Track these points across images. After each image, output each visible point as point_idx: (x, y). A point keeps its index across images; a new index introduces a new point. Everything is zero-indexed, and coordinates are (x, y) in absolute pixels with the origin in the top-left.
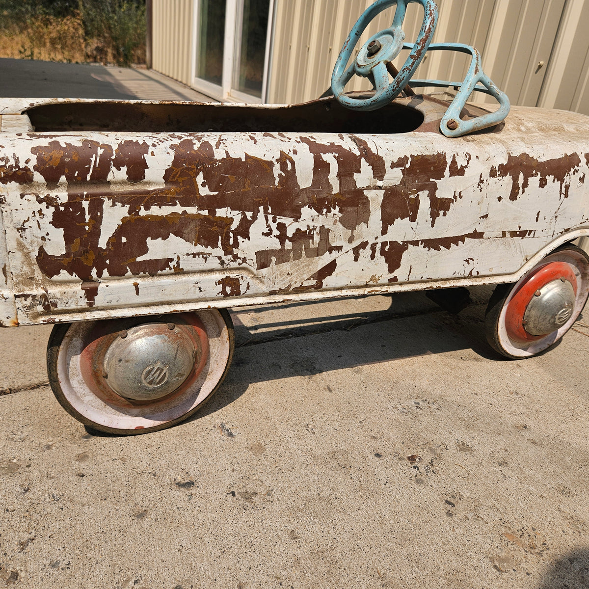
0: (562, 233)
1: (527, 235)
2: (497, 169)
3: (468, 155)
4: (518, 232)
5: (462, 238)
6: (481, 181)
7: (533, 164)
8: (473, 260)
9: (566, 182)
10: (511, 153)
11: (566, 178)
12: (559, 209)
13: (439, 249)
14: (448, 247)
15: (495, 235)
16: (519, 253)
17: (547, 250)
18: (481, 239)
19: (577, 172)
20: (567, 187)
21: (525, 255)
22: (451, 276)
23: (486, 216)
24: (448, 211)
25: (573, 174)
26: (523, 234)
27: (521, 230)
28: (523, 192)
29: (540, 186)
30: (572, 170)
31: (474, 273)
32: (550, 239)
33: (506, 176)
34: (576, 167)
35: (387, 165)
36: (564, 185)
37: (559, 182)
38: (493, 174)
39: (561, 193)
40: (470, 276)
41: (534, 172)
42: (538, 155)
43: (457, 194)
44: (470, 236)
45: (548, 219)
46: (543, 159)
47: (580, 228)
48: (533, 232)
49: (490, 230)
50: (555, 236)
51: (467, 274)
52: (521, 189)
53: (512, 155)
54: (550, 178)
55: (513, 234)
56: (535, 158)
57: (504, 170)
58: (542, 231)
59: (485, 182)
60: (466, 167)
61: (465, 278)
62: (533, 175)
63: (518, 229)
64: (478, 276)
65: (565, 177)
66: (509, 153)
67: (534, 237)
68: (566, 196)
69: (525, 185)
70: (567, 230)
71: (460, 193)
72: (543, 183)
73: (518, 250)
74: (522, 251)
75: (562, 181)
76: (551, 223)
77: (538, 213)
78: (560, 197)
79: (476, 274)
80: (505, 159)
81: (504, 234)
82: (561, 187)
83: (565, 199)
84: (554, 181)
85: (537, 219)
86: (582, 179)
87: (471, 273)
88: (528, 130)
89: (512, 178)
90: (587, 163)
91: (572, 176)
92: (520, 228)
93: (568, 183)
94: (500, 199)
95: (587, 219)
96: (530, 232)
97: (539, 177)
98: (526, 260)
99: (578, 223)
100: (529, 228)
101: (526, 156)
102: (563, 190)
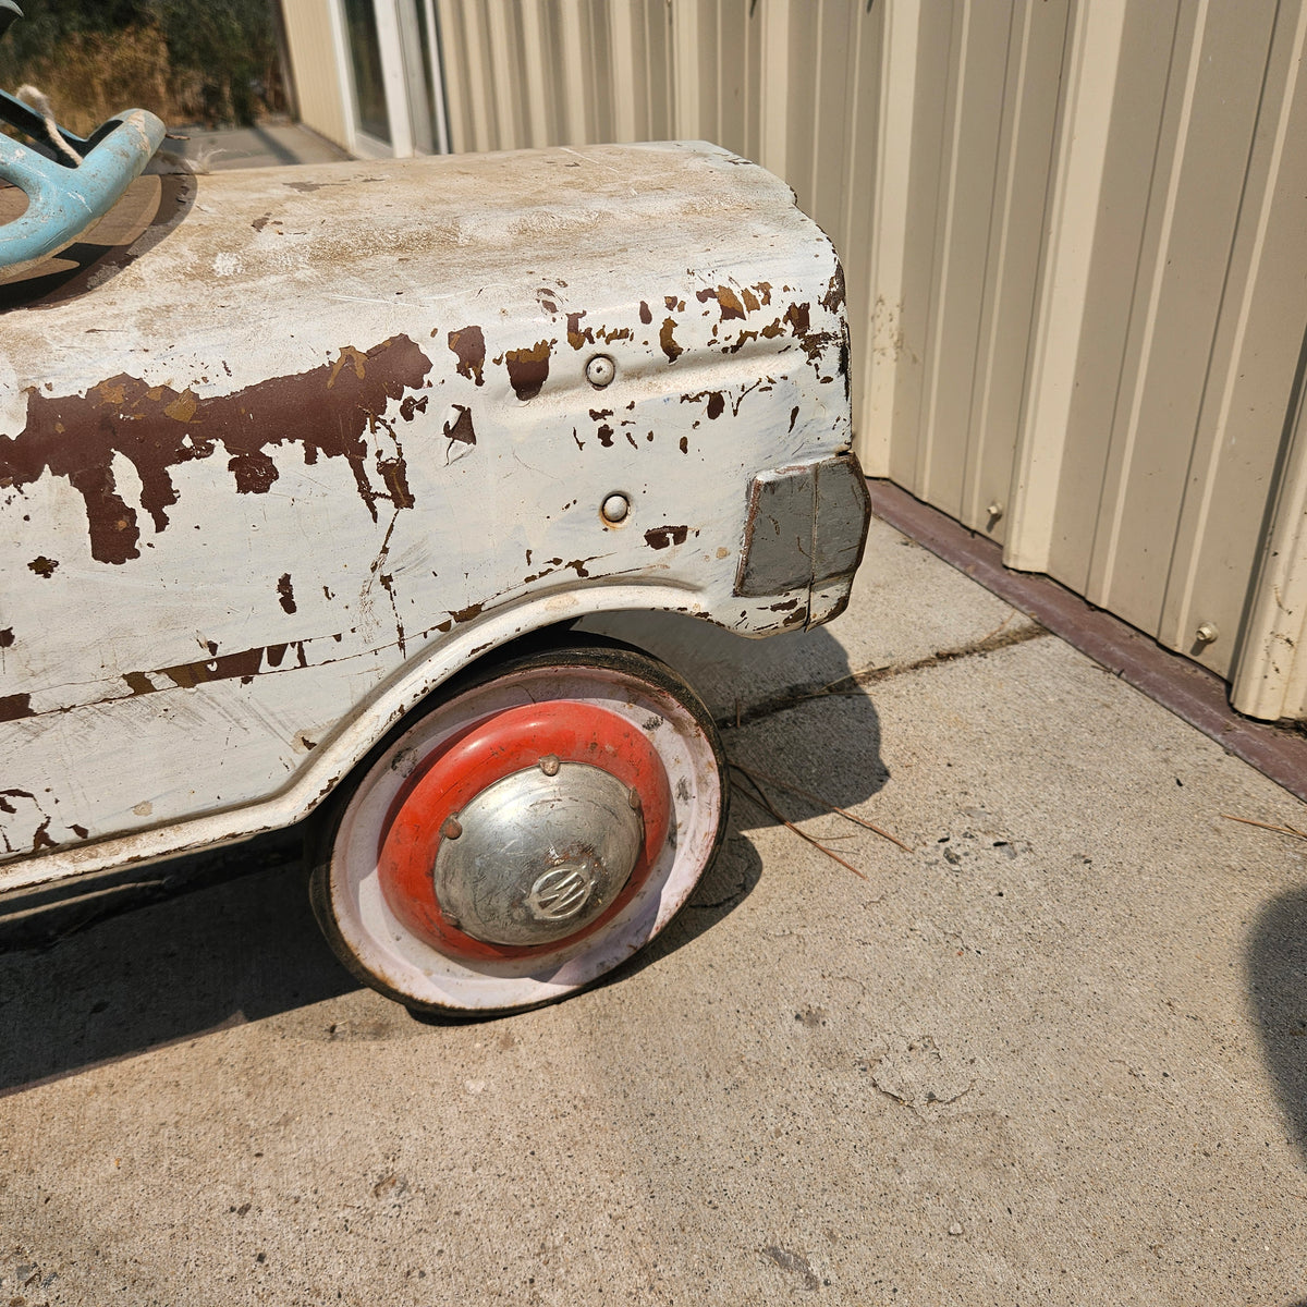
0: (445, 627)
1: (264, 665)
4: (211, 662)
7: (172, 411)
8: (31, 796)
9: (379, 454)
10: (41, 385)
11: (375, 441)
12: (385, 550)
15: (90, 692)
16: (257, 731)
17: (405, 694)
18: (26, 721)
19: (422, 408)
20: (395, 473)
21: (294, 729)
25: (400, 418)
26: (243, 665)
27: (221, 652)
28: (161, 523)
29: (243, 489)
30: (393, 407)
31: (59, 833)
32: (394, 659)
33: (33, 477)
34: (408, 392)
36: (370, 465)
37: (342, 460)
39: (369, 497)
40: (43, 845)
41: (187, 442)
42: (199, 373)
45: (347, 592)
46: (223, 387)
47: (531, 597)
48: (290, 657)
49: (54, 680)
50: (414, 645)
51: (25, 843)
52: (145, 520)
53: (46, 394)
54: (286, 455)
55: (188, 675)
56: (179, 388)
57: (12, 458)
58: (338, 638)
61: (22, 857)
62: (186, 455)
63: (206, 655)
65: (366, 436)
66: (33, 392)
67: (304, 664)
68: (403, 498)
69: (159, 495)
70: (471, 615)
72: (254, 475)
73: (249, 722)
74: (270, 720)
75: (357, 454)
76: (367, 606)
77: (285, 584)
78: (372, 508)
79: (73, 836)
80: (13, 416)
81: (139, 684)
82: (360, 475)
83: (404, 511)
84: (311, 459)
85: (289, 605)
86: (462, 429)
87: (41, 836)
88: (255, 267)
89: (76, 483)
90: (462, 370)
91: (401, 426)
92: (213, 647)
93: (390, 454)
94: (43, 567)
95: (557, 561)
96: (276, 654)
97: (221, 455)
98: (309, 745)
99: (513, 579)
100: (264, 641)
101: (129, 385)
102: (378, 483)
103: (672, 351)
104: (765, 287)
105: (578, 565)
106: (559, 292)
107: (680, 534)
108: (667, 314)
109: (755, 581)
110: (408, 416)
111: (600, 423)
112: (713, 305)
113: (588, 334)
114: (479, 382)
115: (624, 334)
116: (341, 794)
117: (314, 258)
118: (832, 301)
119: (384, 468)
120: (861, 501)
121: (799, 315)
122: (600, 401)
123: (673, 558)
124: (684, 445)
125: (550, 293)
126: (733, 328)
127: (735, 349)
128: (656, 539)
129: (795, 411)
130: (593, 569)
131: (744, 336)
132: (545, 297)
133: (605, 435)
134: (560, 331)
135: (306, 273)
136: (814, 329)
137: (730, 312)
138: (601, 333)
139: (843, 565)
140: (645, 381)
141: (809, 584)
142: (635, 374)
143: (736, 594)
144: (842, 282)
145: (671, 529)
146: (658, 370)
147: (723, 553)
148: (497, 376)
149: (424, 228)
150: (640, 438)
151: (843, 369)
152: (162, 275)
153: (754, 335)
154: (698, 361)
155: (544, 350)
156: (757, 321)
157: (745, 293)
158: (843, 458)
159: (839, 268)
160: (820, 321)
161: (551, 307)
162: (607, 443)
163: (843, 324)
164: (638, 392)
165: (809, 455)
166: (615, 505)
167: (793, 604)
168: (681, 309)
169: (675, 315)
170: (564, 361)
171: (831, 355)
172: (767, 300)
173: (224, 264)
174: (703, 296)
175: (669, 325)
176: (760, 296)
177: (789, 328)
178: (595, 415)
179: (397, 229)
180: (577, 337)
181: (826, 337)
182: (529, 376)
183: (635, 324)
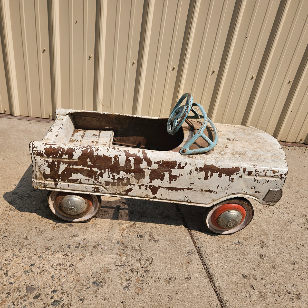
0: (231, 194)
1: (213, 192)
2: (198, 169)
3: (186, 163)
5: (183, 189)
6: (191, 172)
7: (216, 169)
8: (188, 197)
12: (229, 185)
13: (173, 191)
14: (177, 191)
15: (198, 190)
16: (209, 198)
17: (224, 199)
18: (191, 191)
19: (238, 174)
20: (233, 179)
21: (213, 199)
22: (178, 200)
23: (193, 183)
24: (177, 179)
26: (211, 192)
27: (210, 190)
28: (210, 178)
29: (219, 177)
30: (235, 173)
31: (189, 201)
32: (225, 195)
33: (202, 171)
34: (237, 172)
35: (153, 163)
36: (231, 178)
38: (196, 170)
39: (229, 180)
40: (187, 201)
41: (216, 172)
42: (219, 166)
43: (180, 175)
44: (186, 188)
45: (223, 188)
46: (221, 168)
47: (240, 194)
48: (216, 192)
49: (195, 188)
50: (227, 195)
51: (186, 200)
52: (209, 177)
53: (206, 165)
54: (224, 175)
55: (206, 191)
56: (217, 167)
57: (201, 169)
58: (220, 192)
59: (193, 172)
60: (185, 166)
61: (185, 202)
62: (215, 173)
64: (190, 202)
65: (232, 175)
66: (205, 164)
68: (232, 181)
69: (211, 175)
70: (234, 194)
71: (182, 175)
72: (220, 176)
73: (209, 197)
74: (211, 197)
75: (230, 176)
76: (224, 190)
77: (218, 186)
78: (229, 181)
79: (190, 201)
80: (203, 166)
81: (202, 190)
82: (229, 178)
83: (232, 183)
84: (226, 176)
85: (218, 188)
86: (241, 177)
87: (187, 200)
88: (225, 154)
89: (205, 173)
90: (243, 172)
91: (235, 175)
92: (209, 189)
93: (233, 177)
94: (199, 179)
95: (245, 191)
96: (214, 192)
97: (218, 173)
98: (213, 201)
99: (240, 192)
100: (214, 190)
101: (213, 165)
102: (231, 179)
103: (265, 175)
104: (278, 171)
105: (247, 192)
106: (256, 166)
107: (259, 192)
108: (266, 171)
109: (265, 199)
110: (236, 174)
111: (255, 180)
112: (272, 172)
113: (257, 171)
114: (244, 173)
115: (261, 172)
116: (214, 206)
117: (231, 154)
118: (285, 175)
119: (232, 178)
120: (281, 195)
121: (281, 175)
122: (256, 178)
123: (257, 195)
124: (263, 184)
125: (255, 166)
126: (273, 174)
127: (272, 176)
128: (256, 192)
129: (277, 184)
130: (248, 193)
131: (274, 175)
132: (254, 166)
133: (255, 181)
134: (254, 170)
135: (230, 156)
136: (282, 177)
137: (274, 173)
138: (259, 171)
139: (276, 201)
140: (261, 177)
141: (271, 202)
142: (261, 176)
143: (262, 200)
144: (287, 173)
145: (258, 192)
146: (263, 176)
147: (263, 196)
148: (246, 173)
149: (242, 152)
150: (259, 182)
151: (284, 181)
152: (217, 153)
153: (275, 176)
154: (268, 177)
155: (252, 172)
156: (276, 174)
157: (276, 171)
158: (281, 190)
159: (288, 171)
160: (283, 176)
161: (254, 167)
162: (255, 182)
163: (286, 177)
164: (260, 178)
165: (277, 189)
166: (253, 188)
167: (269, 203)
168: (268, 171)
169: (267, 172)
170: (254, 173)
171: (283, 180)
172: (278, 173)
173: (222, 153)
174: (271, 170)
175: (266, 172)
176: (277, 172)
177: (280, 176)
178: (255, 179)
179: (240, 152)
180: (256, 171)
181: (284, 178)
182: (250, 173)
183: (263, 171)
